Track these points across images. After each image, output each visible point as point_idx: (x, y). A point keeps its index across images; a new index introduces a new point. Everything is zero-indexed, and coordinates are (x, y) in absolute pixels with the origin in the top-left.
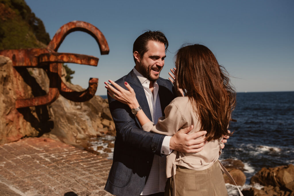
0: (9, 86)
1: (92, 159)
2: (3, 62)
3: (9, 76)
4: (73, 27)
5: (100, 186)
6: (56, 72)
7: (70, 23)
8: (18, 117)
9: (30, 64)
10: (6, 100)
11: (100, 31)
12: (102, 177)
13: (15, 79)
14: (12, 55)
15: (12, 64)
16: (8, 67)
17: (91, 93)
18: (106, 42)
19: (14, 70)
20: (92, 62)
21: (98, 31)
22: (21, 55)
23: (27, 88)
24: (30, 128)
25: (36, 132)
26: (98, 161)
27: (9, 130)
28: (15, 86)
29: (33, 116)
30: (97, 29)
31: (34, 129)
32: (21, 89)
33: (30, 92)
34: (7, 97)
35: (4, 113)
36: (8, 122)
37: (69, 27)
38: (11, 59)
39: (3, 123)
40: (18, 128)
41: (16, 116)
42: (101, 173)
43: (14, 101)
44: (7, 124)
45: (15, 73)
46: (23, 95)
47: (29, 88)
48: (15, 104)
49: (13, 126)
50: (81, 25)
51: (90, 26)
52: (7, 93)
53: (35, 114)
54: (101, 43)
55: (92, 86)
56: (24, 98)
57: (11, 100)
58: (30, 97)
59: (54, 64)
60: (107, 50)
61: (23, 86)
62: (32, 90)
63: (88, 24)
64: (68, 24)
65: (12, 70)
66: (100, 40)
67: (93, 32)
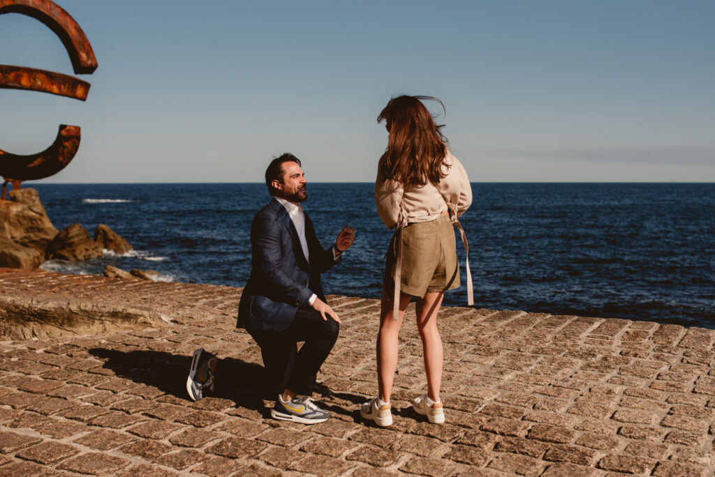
66: (74, 39)
67: (55, 19)
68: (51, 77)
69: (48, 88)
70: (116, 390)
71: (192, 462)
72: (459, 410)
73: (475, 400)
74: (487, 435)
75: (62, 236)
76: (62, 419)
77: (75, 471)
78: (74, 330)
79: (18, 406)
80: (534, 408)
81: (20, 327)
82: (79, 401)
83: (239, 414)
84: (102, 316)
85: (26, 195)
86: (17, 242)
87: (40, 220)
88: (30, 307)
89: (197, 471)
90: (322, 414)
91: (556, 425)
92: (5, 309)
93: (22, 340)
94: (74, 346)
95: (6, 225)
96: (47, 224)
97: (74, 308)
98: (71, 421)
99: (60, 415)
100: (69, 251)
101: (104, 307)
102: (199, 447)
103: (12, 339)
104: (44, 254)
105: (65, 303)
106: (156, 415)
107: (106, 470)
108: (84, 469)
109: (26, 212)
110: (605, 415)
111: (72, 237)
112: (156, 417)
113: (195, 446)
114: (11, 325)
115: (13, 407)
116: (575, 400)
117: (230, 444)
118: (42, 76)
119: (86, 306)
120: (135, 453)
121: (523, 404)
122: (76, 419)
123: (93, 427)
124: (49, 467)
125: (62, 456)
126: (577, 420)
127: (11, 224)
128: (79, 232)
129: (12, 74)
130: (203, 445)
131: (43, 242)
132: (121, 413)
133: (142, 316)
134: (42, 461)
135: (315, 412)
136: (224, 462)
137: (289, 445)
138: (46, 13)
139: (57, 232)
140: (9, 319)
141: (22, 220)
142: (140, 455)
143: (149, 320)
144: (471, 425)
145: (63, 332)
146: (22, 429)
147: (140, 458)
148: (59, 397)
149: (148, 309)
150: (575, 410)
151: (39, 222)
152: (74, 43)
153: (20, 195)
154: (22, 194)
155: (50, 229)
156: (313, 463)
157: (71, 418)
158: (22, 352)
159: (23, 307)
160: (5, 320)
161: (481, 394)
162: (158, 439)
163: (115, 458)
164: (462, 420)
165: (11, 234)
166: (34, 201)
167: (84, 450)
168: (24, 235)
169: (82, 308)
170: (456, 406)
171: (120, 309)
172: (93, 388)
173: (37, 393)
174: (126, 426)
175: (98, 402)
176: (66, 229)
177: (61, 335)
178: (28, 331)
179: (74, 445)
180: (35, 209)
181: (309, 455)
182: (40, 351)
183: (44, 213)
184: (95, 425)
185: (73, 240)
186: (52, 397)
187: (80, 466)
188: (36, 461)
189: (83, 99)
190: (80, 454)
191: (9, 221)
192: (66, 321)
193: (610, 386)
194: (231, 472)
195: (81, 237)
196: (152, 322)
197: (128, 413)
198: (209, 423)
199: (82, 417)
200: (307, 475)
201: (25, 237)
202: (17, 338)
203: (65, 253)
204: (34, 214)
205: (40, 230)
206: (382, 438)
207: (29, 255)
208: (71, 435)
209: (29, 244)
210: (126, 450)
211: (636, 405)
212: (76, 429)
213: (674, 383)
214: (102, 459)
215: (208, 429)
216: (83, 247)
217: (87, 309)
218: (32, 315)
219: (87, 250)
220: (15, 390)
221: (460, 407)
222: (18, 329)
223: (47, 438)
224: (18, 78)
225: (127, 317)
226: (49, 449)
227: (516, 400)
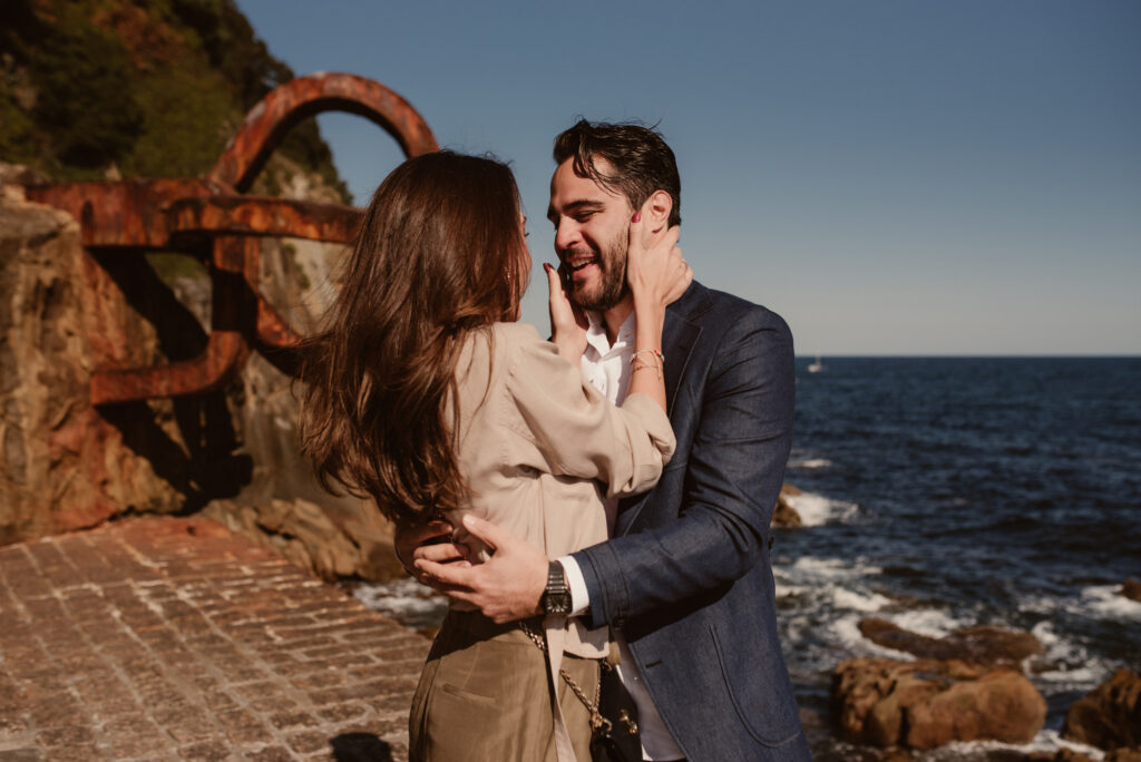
0: (66, 321)
1: (324, 611)
2: (44, 231)
3: (68, 284)
4: (312, 96)
5: (280, 727)
6: (236, 269)
8: (101, 438)
9: (142, 240)
10: (52, 371)
11: (414, 111)
12: (315, 689)
13: (89, 297)
14: (80, 203)
15: (80, 236)
16: (64, 249)
19: (85, 259)
21: (407, 112)
22: (111, 205)
23: (138, 329)
24: (150, 481)
25: (173, 498)
26: (342, 621)
27: (63, 485)
28: (91, 320)
29: (165, 435)
30: (402, 102)
31: (164, 483)
32: (113, 333)
33: (151, 345)
34: (57, 362)
35: (45, 420)
36: (56, 457)
37: (296, 96)
38: (75, 219)
39: (36, 461)
40: (100, 477)
41: (92, 433)
42: (320, 673)
43: (82, 378)
44: (54, 465)
45: (90, 270)
46: (119, 354)
47: (147, 327)
48: (87, 388)
49: (79, 472)
50: (345, 90)
51: (377, 93)
52: (60, 347)
53: (172, 429)
56: (125, 366)
57: (71, 373)
58: (150, 362)
59: (229, 240)
61: (123, 322)
62: (161, 334)
63: (370, 84)
65: (78, 261)
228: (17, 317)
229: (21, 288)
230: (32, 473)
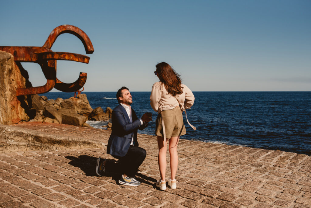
0: (12, 77)
2: (9, 57)
3: (13, 69)
4: (64, 30)
6: (53, 67)
7: (61, 26)
8: (18, 103)
9: (30, 60)
10: (11, 88)
13: (15, 72)
14: (13, 51)
15: (13, 58)
16: (12, 61)
17: (80, 85)
18: (91, 43)
19: (15, 63)
20: (86, 60)
21: (84, 34)
23: (23, 79)
24: (24, 114)
25: (27, 118)
28: (16, 77)
29: (26, 103)
30: (83, 32)
31: (26, 114)
32: (19, 80)
34: (11, 86)
35: (10, 99)
36: (12, 107)
37: (61, 30)
38: (12, 55)
39: (9, 108)
40: (18, 112)
41: (16, 102)
44: (11, 109)
45: (16, 66)
46: (21, 85)
48: (16, 92)
49: (14, 111)
50: (71, 29)
51: (78, 30)
52: (11, 83)
54: (87, 44)
55: (82, 79)
57: (14, 89)
60: (92, 50)
61: (21, 78)
63: (76, 28)
64: (60, 27)
66: (86, 41)
67: (80, 34)
68: (76, 55)
69: (74, 60)
70: (74, 170)
71: (87, 199)
72: (195, 185)
73: (203, 181)
74: (201, 196)
75: (94, 111)
76: (52, 180)
77: (47, 199)
78: (70, 147)
79: (40, 174)
80: (225, 186)
81: (52, 146)
82: (60, 174)
83: (112, 182)
84: (80, 143)
85: (82, 96)
86: (78, 113)
87: (87, 105)
88: (55, 139)
89: (87, 202)
90: (137, 183)
91: (231, 194)
92: (47, 139)
93: (52, 150)
94: (68, 153)
95: (75, 107)
96: (89, 107)
97: (70, 140)
98: (55, 181)
99: (52, 179)
100: (96, 117)
101: (81, 140)
102: (92, 193)
103: (49, 150)
104: (88, 118)
105: (67, 138)
106: (83, 180)
107: (57, 199)
108: (50, 199)
109: (82, 102)
110: (253, 191)
111: (98, 112)
112: (83, 181)
113: (91, 193)
114: (49, 145)
115: (38, 175)
116: (244, 184)
117: (103, 193)
118: (73, 55)
119: (74, 139)
120: (70, 194)
121: (222, 185)
122: (56, 180)
123: (61, 184)
124: (40, 197)
125: (45, 193)
126: (241, 192)
127: (77, 107)
128: (100, 110)
129: (63, 55)
130: (94, 193)
131: (88, 114)
132: (73, 179)
133: (94, 143)
134: (38, 195)
135: (135, 182)
136: (98, 199)
137: (125, 195)
138: (77, 32)
139: (93, 110)
140: (48, 143)
141: (81, 105)
142: (71, 195)
143: (97, 145)
144: (197, 192)
145: (66, 148)
146: (37, 183)
147: (71, 196)
148: (55, 172)
149: (97, 141)
150: (242, 188)
151: (87, 106)
152: (86, 43)
153: (80, 96)
154: (81, 96)
155: (90, 109)
156: (130, 202)
157: (55, 180)
158: (50, 155)
159: (53, 139)
160: (47, 143)
161: (206, 179)
162: (80, 189)
163: (62, 195)
164: (194, 189)
165: (77, 110)
166: (85, 98)
167: (54, 191)
168: (81, 111)
169: (73, 140)
170: (194, 184)
171: (86, 140)
172: (67, 169)
173: (48, 170)
174: (71, 184)
175: (66, 175)
176: (96, 109)
177: (66, 149)
178: (54, 147)
179: (51, 190)
180: (85, 101)
181: (130, 199)
182: (57, 155)
183: (88, 103)
184: (62, 183)
185: (98, 113)
186: (53, 172)
187: (49, 197)
188: (36, 194)
189: (87, 63)
190: (52, 193)
191: (77, 106)
192: (67, 144)
193: (261, 179)
194: (99, 204)
195: (101, 112)
196: (98, 146)
197: (75, 179)
198: (100, 184)
199: (58, 180)
200: (125, 207)
201: (82, 112)
202: (51, 150)
203: (95, 118)
204: (85, 103)
205: (87, 109)
206: (160, 195)
207: (82, 118)
208: (52, 186)
209: (83, 114)
210: (67, 193)
211: (269, 188)
212: (55, 184)
213: (290, 179)
214: (58, 195)
215: (99, 187)
216: (101, 115)
217: (75, 140)
218: (56, 142)
219: (103, 117)
220: (42, 169)
221: (196, 184)
222: (51, 147)
223: (44, 187)
224: (64, 56)
225: (89, 144)
226: (42, 190)
227: (219, 183)
228: (5, 76)
229: (6, 70)
230: (9, 110)
